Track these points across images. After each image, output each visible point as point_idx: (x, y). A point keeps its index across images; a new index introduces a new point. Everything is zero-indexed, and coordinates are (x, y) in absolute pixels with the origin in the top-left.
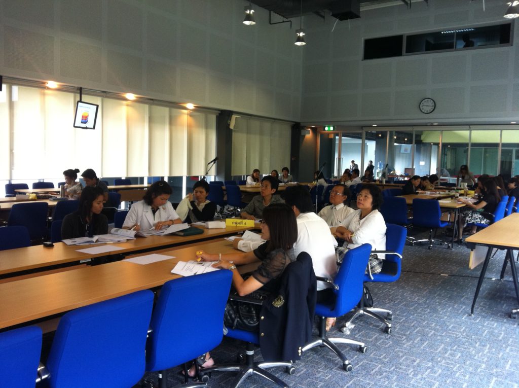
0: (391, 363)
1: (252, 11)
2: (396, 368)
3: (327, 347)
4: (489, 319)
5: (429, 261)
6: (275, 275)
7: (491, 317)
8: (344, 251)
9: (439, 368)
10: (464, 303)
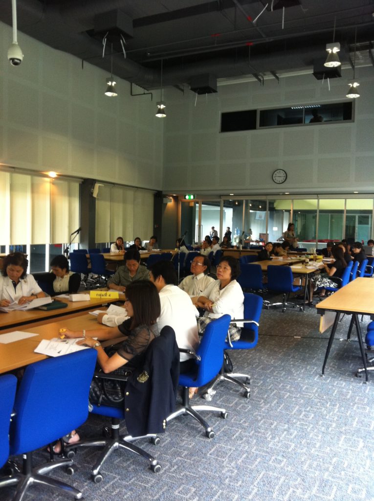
0: (250, 427)
1: (114, 83)
2: (255, 432)
3: (191, 415)
4: (338, 378)
5: (283, 324)
6: (139, 351)
7: (340, 376)
8: (205, 320)
9: (294, 430)
10: (315, 365)
